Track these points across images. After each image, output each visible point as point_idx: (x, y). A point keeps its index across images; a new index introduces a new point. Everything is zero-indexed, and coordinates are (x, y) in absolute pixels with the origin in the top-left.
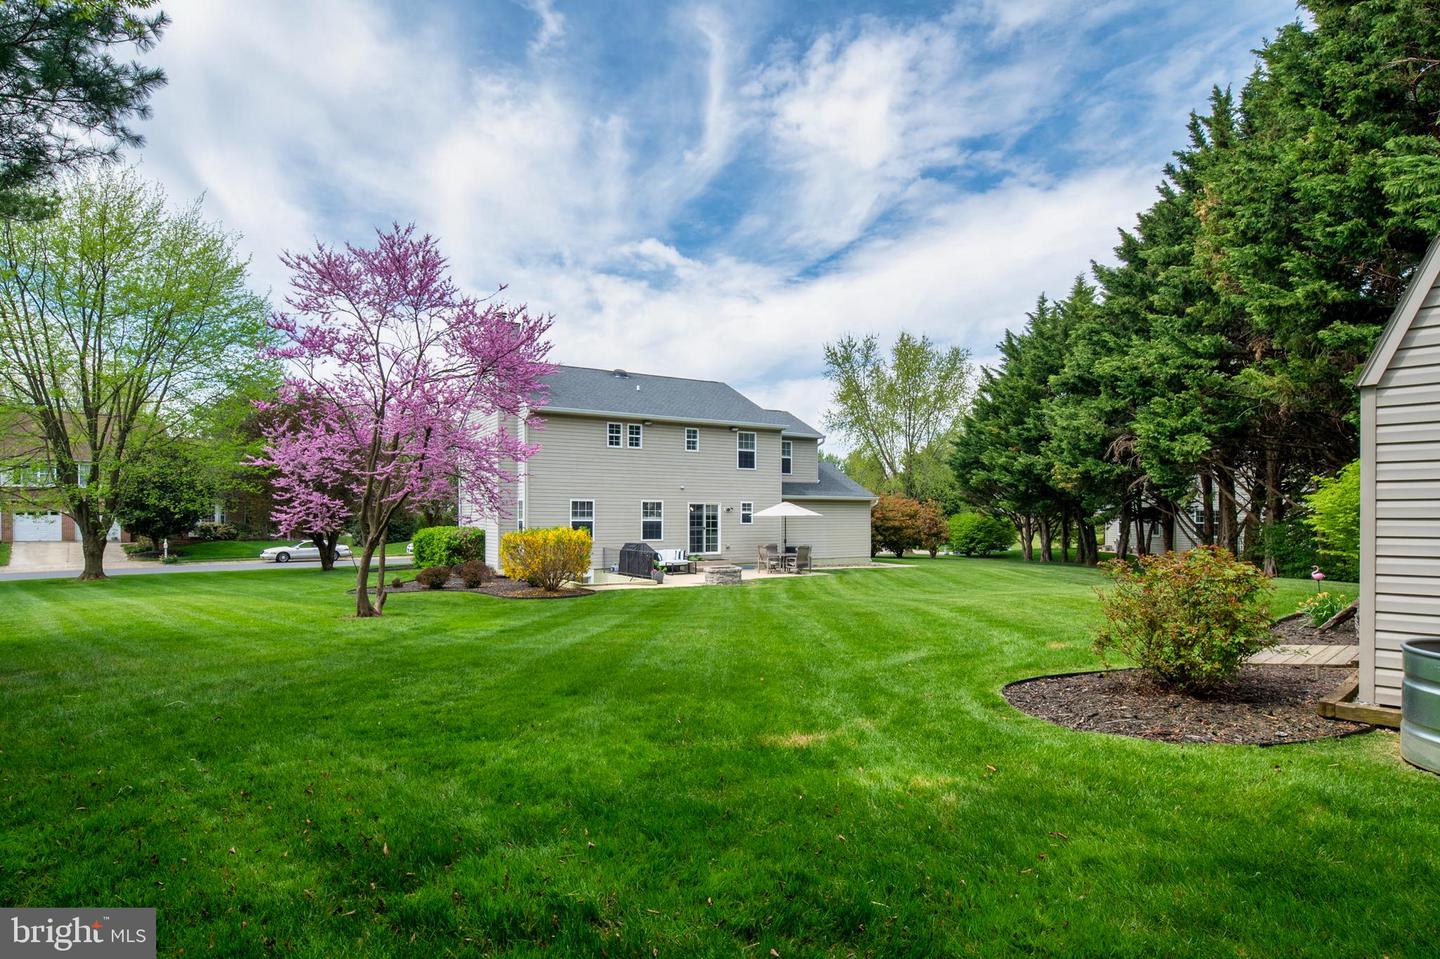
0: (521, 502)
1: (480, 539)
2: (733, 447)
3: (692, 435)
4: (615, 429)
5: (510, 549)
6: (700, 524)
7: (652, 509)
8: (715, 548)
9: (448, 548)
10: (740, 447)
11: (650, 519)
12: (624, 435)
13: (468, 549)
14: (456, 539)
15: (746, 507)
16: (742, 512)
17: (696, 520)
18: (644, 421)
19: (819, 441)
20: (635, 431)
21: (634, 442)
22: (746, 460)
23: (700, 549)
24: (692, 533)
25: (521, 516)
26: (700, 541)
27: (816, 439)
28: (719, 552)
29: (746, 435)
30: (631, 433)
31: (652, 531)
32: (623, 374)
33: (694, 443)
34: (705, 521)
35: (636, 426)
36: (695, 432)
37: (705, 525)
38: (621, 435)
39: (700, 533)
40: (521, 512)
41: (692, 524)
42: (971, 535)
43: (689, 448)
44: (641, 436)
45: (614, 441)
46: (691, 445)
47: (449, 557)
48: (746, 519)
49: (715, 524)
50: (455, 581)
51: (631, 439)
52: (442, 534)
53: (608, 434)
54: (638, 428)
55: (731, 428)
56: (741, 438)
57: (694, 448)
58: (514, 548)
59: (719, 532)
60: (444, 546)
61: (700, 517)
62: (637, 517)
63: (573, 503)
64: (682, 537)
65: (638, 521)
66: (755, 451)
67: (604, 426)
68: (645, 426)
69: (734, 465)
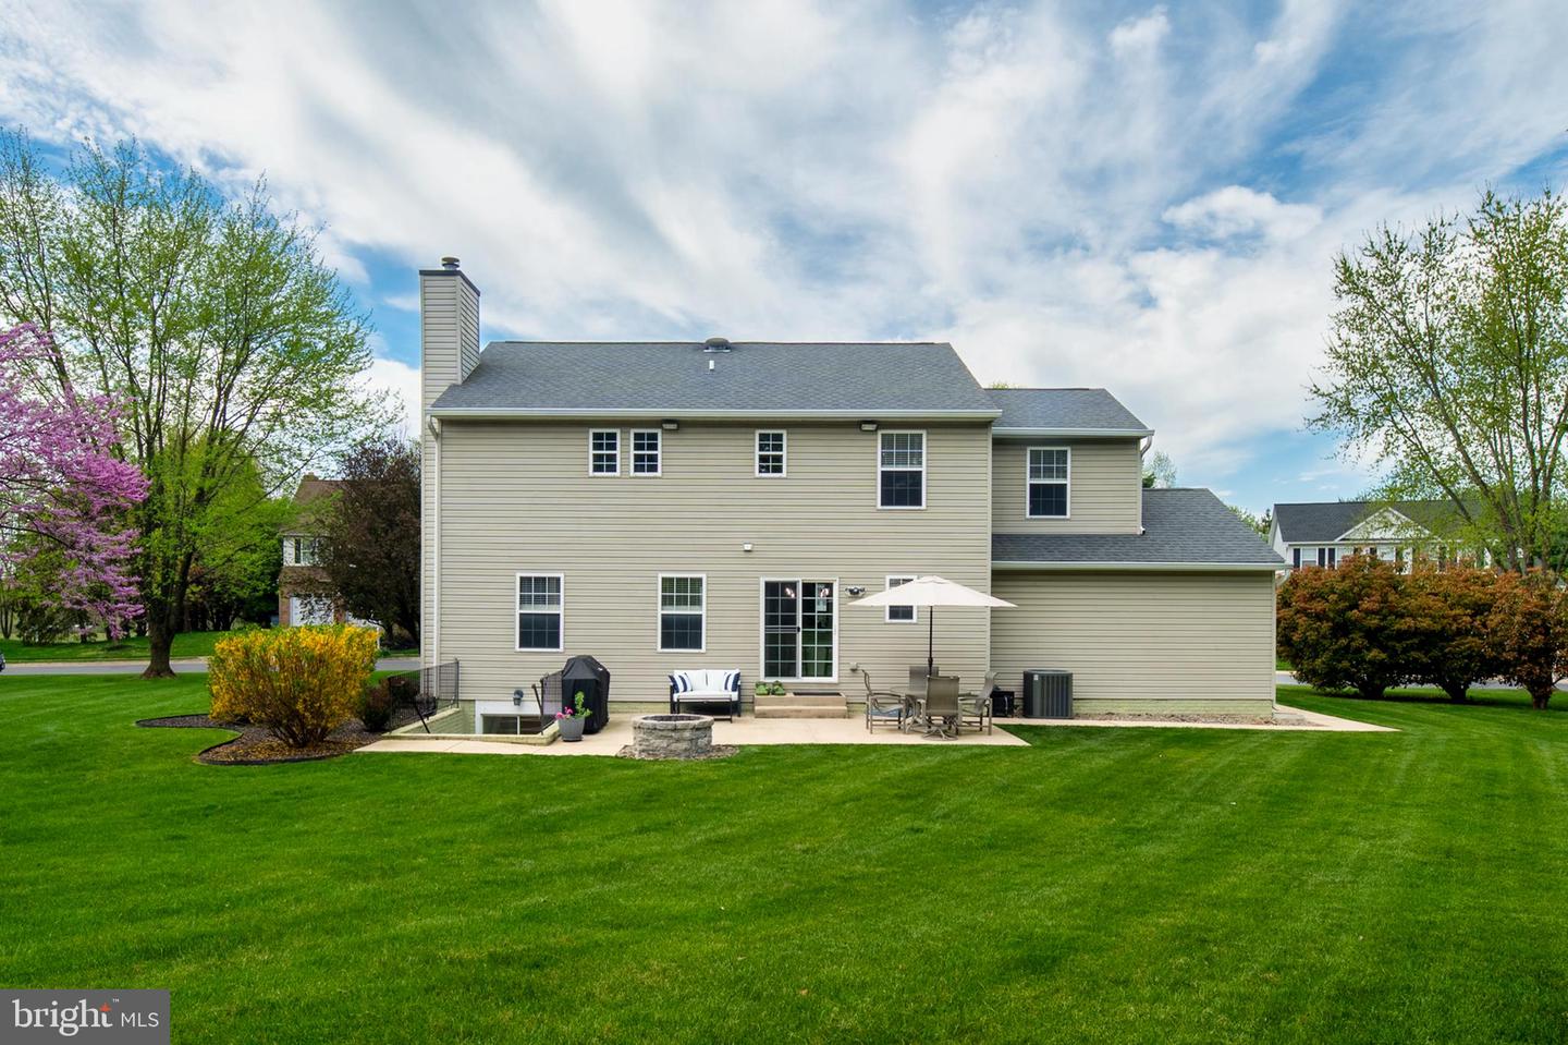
2: (868, 463)
3: (771, 442)
4: (605, 442)
7: (681, 590)
8: (827, 671)
10: (884, 464)
11: (677, 611)
12: (625, 451)
17: (778, 612)
18: (664, 424)
19: (1143, 443)
20: (646, 442)
21: (646, 463)
22: (901, 490)
23: (789, 671)
24: (770, 638)
26: (788, 654)
27: (1135, 441)
28: (835, 679)
29: (901, 436)
30: (639, 447)
31: (682, 632)
32: (720, 346)
33: (777, 459)
35: (648, 433)
36: (776, 437)
37: (800, 623)
38: (618, 452)
39: (788, 638)
41: (770, 620)
43: (764, 469)
44: (659, 452)
45: (605, 463)
46: (771, 464)
48: (900, 611)
49: (825, 622)
51: (639, 458)
53: (592, 452)
54: (654, 437)
56: (885, 445)
57: (777, 470)
59: (835, 638)
61: (790, 607)
62: (651, 607)
63: (522, 578)
64: (749, 646)
65: (652, 613)
66: (923, 469)
67: (584, 436)
68: (665, 431)
69: (872, 503)
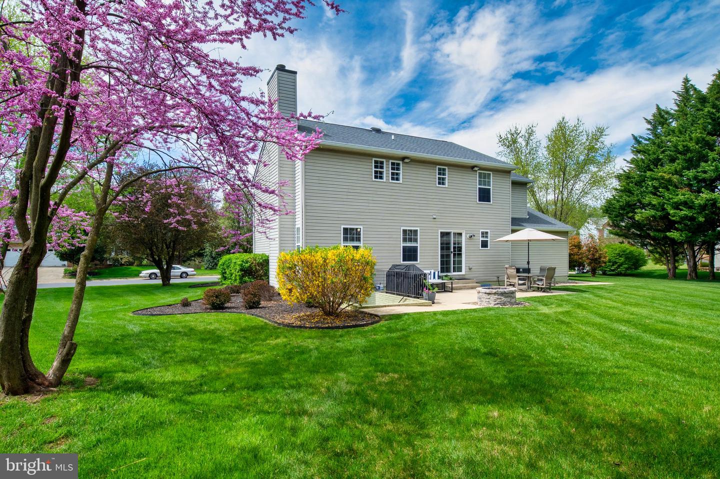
0: (298, 229)
1: (265, 263)
2: (473, 184)
3: (442, 172)
4: (379, 165)
5: (289, 270)
6: (448, 248)
7: (409, 235)
8: (460, 270)
9: (241, 270)
10: (480, 184)
11: (408, 244)
12: (387, 171)
13: (257, 271)
14: (247, 262)
15: (485, 234)
16: (481, 239)
17: (445, 247)
18: (403, 159)
20: (395, 167)
21: (395, 177)
22: (484, 196)
23: (448, 270)
24: (442, 256)
25: (298, 241)
26: (448, 263)
27: (526, 184)
28: (463, 272)
29: (484, 173)
30: (393, 169)
31: (410, 254)
32: (378, 132)
33: (444, 179)
34: (452, 246)
35: (397, 162)
36: (444, 170)
37: (452, 250)
38: (384, 170)
39: (448, 256)
40: (298, 238)
41: (442, 249)
42: (613, 259)
43: (439, 183)
44: (401, 172)
45: (379, 175)
46: (441, 181)
47: (242, 277)
48: (484, 244)
49: (460, 249)
50: (238, 300)
51: (393, 174)
52: (237, 259)
53: (374, 169)
54: (398, 164)
55: (472, 168)
56: (480, 177)
57: (443, 184)
58: (290, 268)
59: (463, 256)
60: (238, 268)
61: (449, 244)
62: (398, 243)
63: (344, 229)
64: (434, 260)
65: (399, 246)
66: (491, 188)
67: (370, 161)
68: (404, 163)
69: (475, 200)
